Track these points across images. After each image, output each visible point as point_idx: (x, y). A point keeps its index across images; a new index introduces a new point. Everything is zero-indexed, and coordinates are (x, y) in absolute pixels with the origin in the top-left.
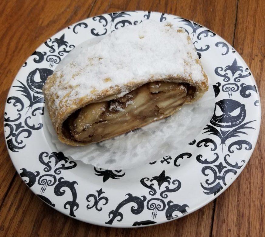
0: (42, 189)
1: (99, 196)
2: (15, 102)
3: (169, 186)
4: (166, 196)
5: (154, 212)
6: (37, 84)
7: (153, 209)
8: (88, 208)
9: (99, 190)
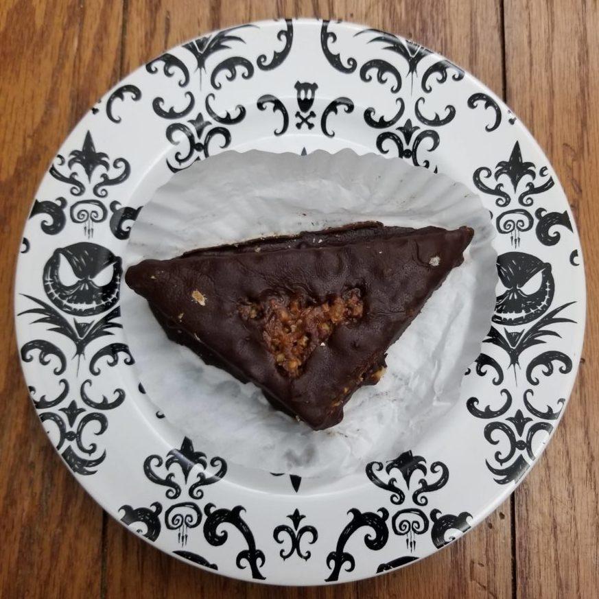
0: (181, 537)
1: (296, 526)
2: (41, 354)
3: (426, 478)
4: (424, 501)
5: (409, 538)
6: (73, 291)
7: (407, 533)
8: (285, 558)
9: (292, 513)
